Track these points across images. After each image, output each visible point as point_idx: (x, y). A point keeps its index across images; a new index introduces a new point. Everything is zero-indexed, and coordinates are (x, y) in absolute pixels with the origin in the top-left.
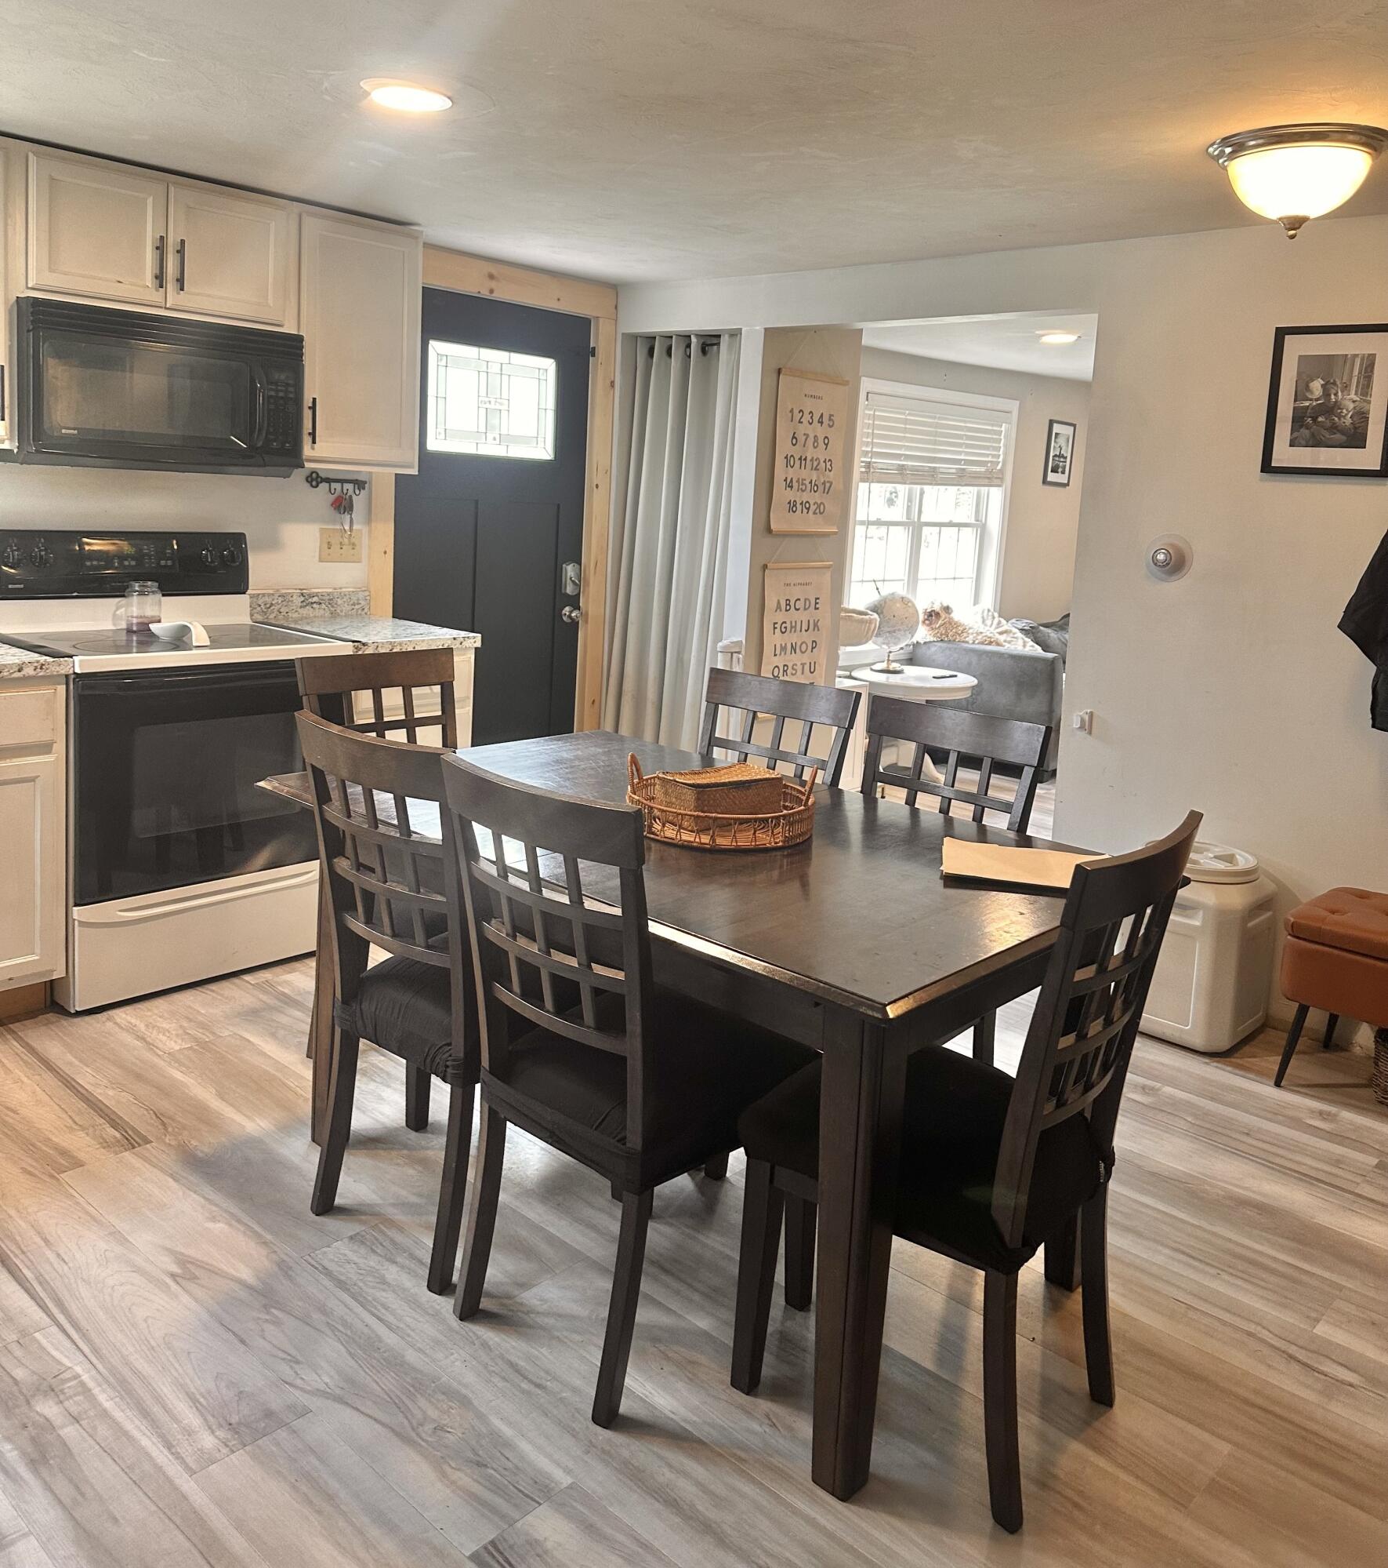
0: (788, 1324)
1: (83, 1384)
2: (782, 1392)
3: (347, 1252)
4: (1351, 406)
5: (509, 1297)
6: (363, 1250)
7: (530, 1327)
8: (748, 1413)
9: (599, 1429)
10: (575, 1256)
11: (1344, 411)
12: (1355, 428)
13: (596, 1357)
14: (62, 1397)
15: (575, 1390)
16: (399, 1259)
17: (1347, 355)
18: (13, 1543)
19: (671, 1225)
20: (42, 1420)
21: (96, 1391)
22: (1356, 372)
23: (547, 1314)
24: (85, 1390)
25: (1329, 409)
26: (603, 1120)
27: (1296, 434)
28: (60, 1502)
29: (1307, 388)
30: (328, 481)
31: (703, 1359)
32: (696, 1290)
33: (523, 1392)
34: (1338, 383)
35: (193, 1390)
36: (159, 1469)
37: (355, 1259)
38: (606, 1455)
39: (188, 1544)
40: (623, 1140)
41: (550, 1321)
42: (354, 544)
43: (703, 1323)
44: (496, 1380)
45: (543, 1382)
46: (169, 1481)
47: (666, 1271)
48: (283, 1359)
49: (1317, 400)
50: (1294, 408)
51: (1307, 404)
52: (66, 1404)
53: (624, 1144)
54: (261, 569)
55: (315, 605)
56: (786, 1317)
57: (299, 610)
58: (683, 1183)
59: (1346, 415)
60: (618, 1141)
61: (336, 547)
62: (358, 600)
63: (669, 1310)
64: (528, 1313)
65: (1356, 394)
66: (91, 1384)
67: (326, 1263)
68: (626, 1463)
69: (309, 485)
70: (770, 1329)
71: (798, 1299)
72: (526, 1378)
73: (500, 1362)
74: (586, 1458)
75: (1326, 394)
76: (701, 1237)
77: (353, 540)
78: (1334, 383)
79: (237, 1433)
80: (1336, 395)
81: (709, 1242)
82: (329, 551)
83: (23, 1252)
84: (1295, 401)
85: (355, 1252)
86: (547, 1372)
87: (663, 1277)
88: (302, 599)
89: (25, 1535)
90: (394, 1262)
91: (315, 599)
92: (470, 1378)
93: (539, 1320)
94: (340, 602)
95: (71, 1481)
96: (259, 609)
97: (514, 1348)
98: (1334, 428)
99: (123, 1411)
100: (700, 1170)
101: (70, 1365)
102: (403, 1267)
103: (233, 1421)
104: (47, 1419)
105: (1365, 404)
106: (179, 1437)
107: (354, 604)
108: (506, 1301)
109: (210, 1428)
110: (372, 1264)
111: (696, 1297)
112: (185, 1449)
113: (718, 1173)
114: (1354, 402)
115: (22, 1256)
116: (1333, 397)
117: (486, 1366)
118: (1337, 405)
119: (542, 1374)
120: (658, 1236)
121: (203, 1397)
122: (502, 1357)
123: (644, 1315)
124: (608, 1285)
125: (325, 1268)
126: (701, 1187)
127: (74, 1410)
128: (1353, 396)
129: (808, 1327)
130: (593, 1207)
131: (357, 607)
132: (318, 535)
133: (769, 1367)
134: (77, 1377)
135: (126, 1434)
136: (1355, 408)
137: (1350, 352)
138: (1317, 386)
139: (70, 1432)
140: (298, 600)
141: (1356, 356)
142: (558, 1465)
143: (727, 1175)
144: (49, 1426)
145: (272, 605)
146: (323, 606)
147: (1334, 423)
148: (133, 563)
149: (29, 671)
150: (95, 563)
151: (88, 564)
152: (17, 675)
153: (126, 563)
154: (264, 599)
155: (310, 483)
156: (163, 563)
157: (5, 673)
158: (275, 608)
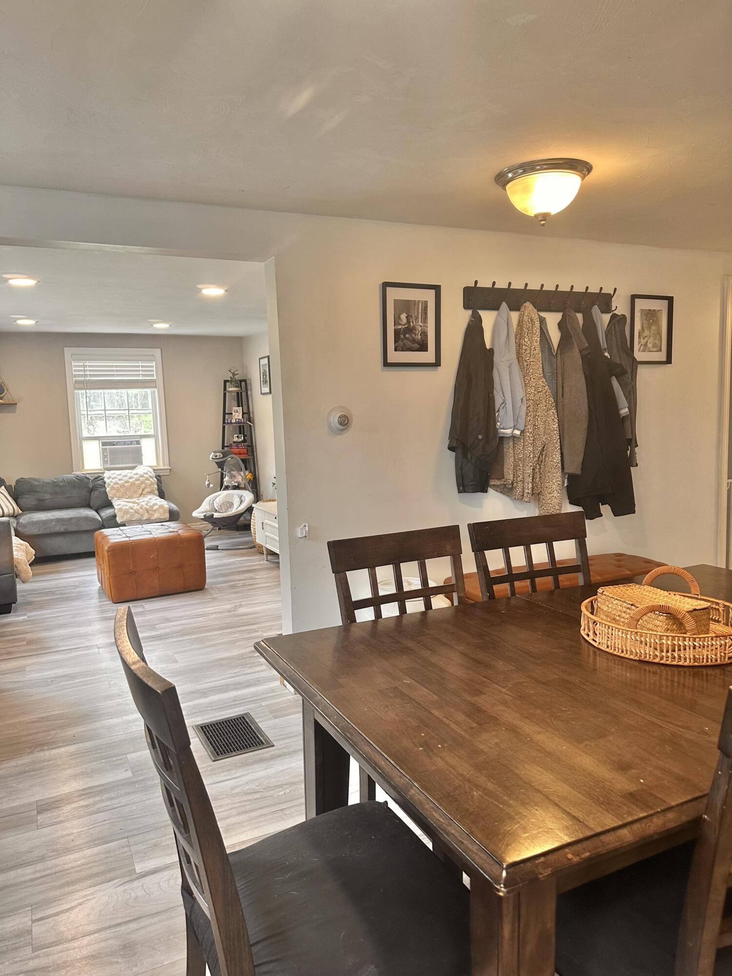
4: (420, 329)
11: (417, 331)
12: (423, 341)
17: (415, 301)
22: (420, 311)
25: (410, 330)
27: (397, 344)
29: (399, 318)
34: (413, 316)
49: (404, 325)
50: (395, 329)
51: (400, 327)
59: (418, 333)
65: (421, 322)
75: (408, 322)
78: (411, 316)
80: (413, 322)
84: (395, 325)
98: (414, 341)
105: (425, 328)
114: (421, 326)
116: (411, 324)
118: (414, 328)
128: (420, 323)
136: (421, 329)
137: (417, 299)
138: (403, 316)
141: (419, 301)
147: (413, 338)
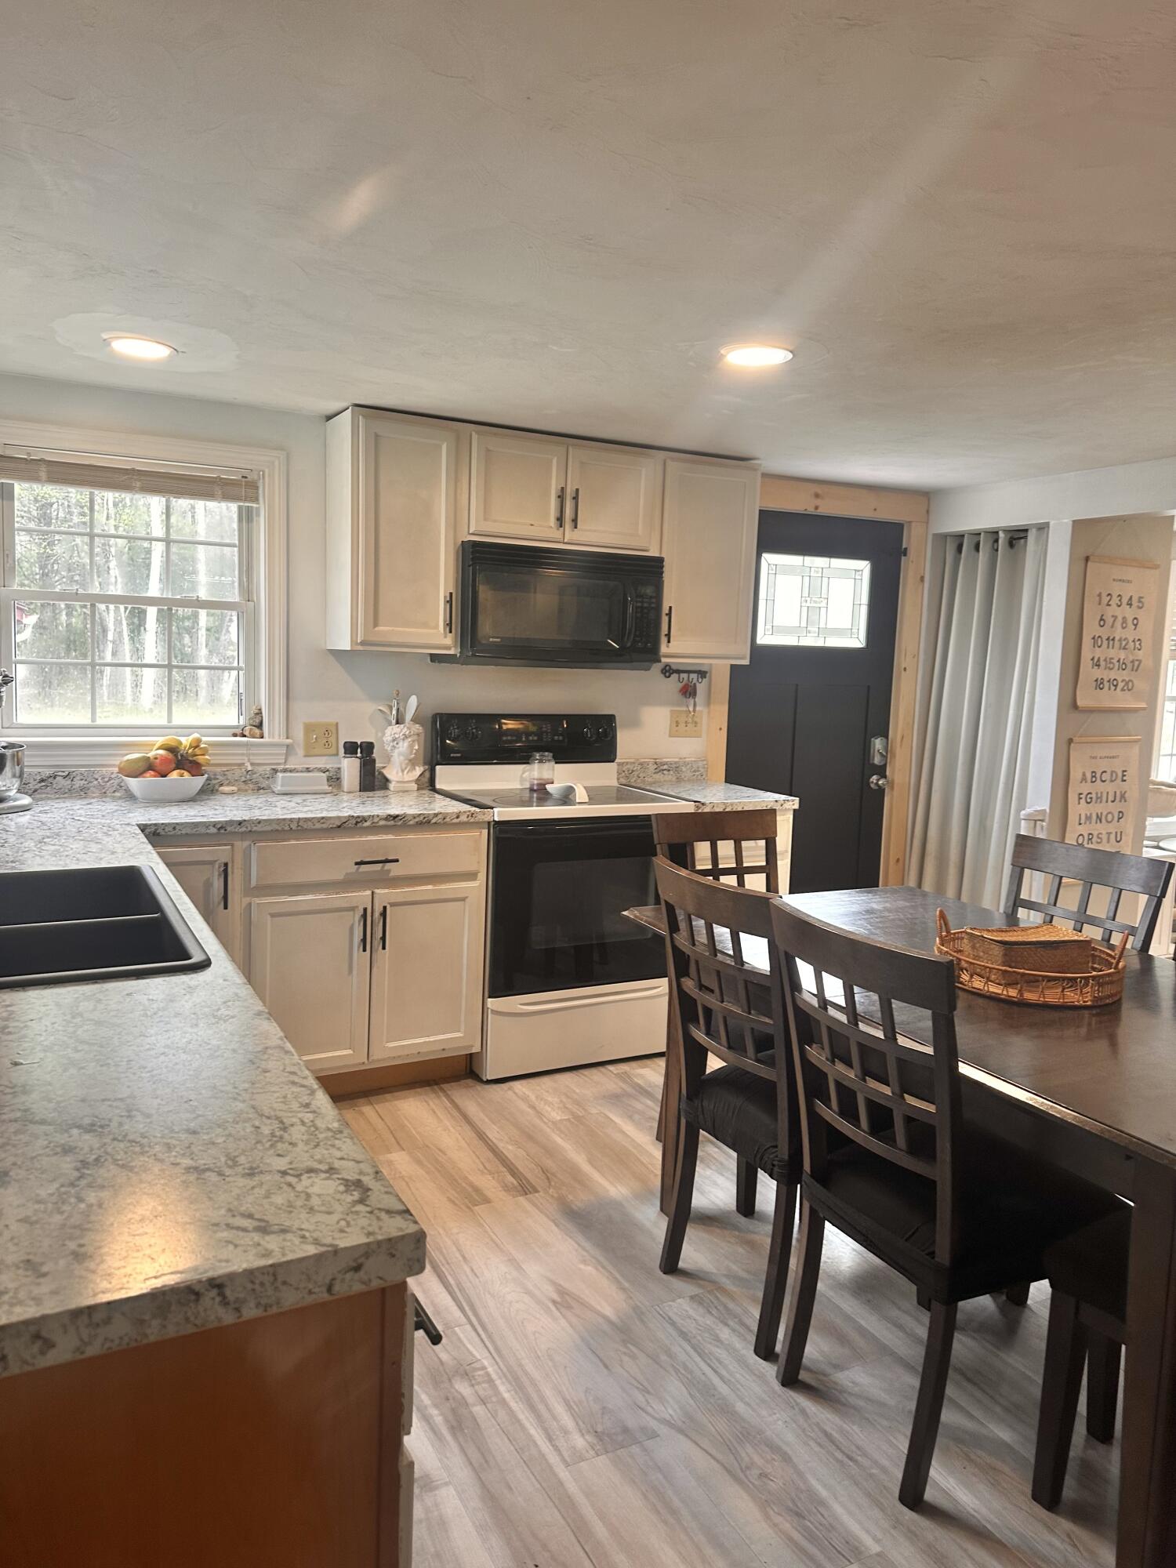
0: (1090, 1452)
1: (488, 1374)
2: (1085, 1516)
3: (688, 1309)
5: (825, 1375)
6: (701, 1310)
7: (844, 1405)
8: (1051, 1530)
9: (905, 1509)
10: (884, 1350)
13: (904, 1445)
14: (473, 1382)
15: (884, 1470)
16: (731, 1323)
18: (437, 1488)
19: (974, 1338)
20: (460, 1396)
21: (498, 1382)
23: (858, 1396)
24: (490, 1381)
26: (913, 1233)
28: (471, 1464)
30: (678, 672)
31: (1006, 1469)
32: (1000, 1404)
33: (837, 1460)
35: (568, 1398)
36: (543, 1456)
37: (694, 1315)
38: (912, 1535)
39: (563, 1522)
40: (932, 1254)
41: (861, 1403)
42: (696, 723)
43: (1004, 1434)
44: (812, 1443)
45: (854, 1455)
46: (550, 1467)
47: (969, 1380)
48: (637, 1388)
52: (476, 1387)
53: (933, 1258)
54: (626, 742)
55: (665, 772)
56: (1087, 1445)
57: (654, 776)
58: (985, 1303)
60: (927, 1255)
61: (682, 725)
62: (698, 767)
63: (971, 1417)
64: (841, 1392)
66: (494, 1376)
67: (670, 1314)
68: (929, 1546)
69: (662, 675)
70: (1072, 1454)
71: (1101, 1430)
72: (838, 1448)
73: (816, 1429)
74: (892, 1531)
76: (1002, 1355)
77: (696, 719)
79: (601, 1440)
81: (1010, 1361)
82: (677, 728)
83: (448, 1263)
85: (694, 1309)
86: (858, 1448)
87: (965, 1383)
88: (656, 766)
89: (446, 1484)
90: (726, 1325)
91: (665, 767)
92: (790, 1437)
93: (852, 1400)
94: (684, 769)
95: (479, 1449)
96: (624, 774)
97: (828, 1419)
99: (517, 1402)
100: (1002, 1293)
101: (479, 1357)
102: (734, 1330)
103: (599, 1430)
104: (463, 1398)
106: (558, 1433)
107: (695, 771)
108: (821, 1377)
109: (581, 1431)
110: (708, 1322)
111: (998, 1409)
112: (561, 1443)
113: (1019, 1299)
115: (447, 1266)
117: (804, 1430)
119: (854, 1448)
120: (963, 1346)
121: (577, 1406)
122: (817, 1424)
123: (947, 1416)
124: (916, 1382)
125: (670, 1318)
126: (1002, 1309)
127: (481, 1393)
129: (1112, 1460)
130: (899, 1309)
131: (697, 773)
132: (669, 715)
133: (1070, 1489)
134: (484, 1368)
135: (518, 1421)
139: (478, 1410)
140: (652, 767)
142: (868, 1532)
143: (1029, 1302)
144: (463, 1402)
145: (633, 771)
146: (671, 772)
148: (536, 738)
149: (463, 818)
150: (509, 738)
151: (504, 738)
152: (456, 821)
153: (531, 738)
154: (628, 766)
155: (665, 674)
156: (556, 738)
157: (448, 820)
158: (636, 773)
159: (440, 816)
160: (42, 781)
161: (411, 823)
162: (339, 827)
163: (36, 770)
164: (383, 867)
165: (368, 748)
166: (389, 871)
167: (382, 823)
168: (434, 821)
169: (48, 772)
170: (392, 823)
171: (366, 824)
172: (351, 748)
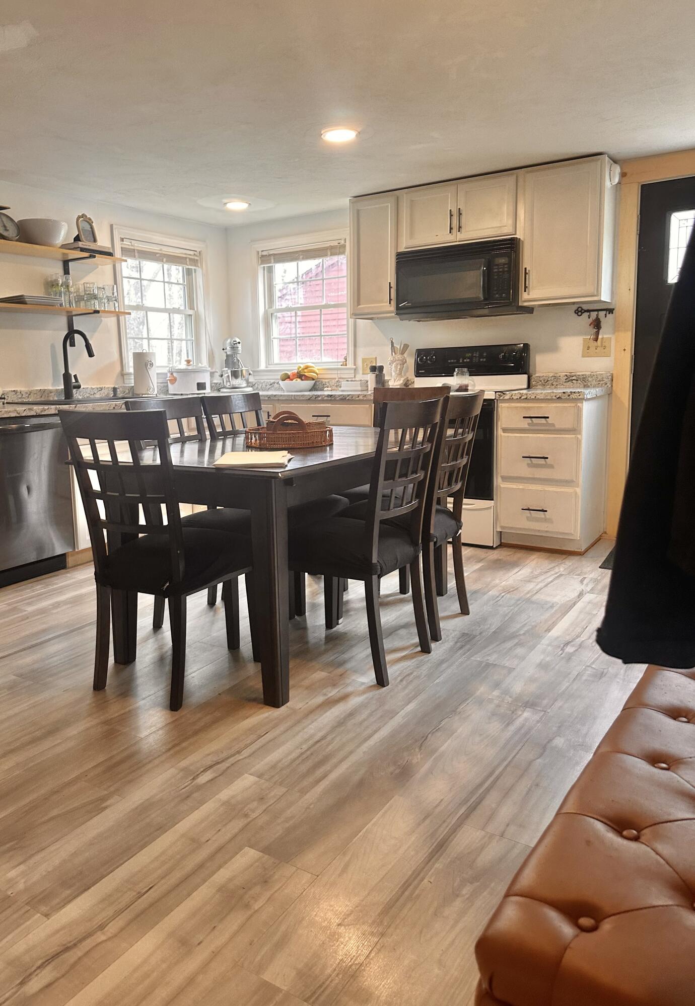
30: (589, 311)
42: (605, 347)
54: (542, 364)
55: (574, 381)
57: (564, 384)
61: (592, 349)
62: (603, 378)
69: (576, 315)
77: (604, 343)
82: (587, 352)
88: (566, 377)
91: (574, 378)
94: (590, 379)
96: (540, 383)
107: (600, 381)
131: (601, 382)
132: (582, 342)
140: (563, 378)
146: (579, 381)
148: (468, 360)
149: (361, 397)
150: (452, 361)
151: (449, 361)
152: (357, 399)
153: (465, 361)
154: (543, 378)
155: (577, 313)
156: (481, 360)
157: (353, 398)
158: (551, 382)
159: (350, 396)
160: (271, 385)
161: (338, 399)
162: (309, 399)
163: (268, 381)
164: (327, 419)
165: (381, 368)
166: (329, 421)
167: (326, 398)
168: (347, 398)
169: (272, 381)
170: (330, 398)
171: (319, 399)
172: (373, 369)
